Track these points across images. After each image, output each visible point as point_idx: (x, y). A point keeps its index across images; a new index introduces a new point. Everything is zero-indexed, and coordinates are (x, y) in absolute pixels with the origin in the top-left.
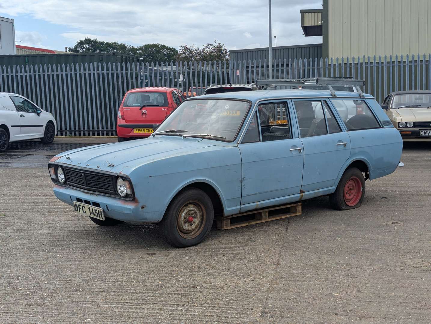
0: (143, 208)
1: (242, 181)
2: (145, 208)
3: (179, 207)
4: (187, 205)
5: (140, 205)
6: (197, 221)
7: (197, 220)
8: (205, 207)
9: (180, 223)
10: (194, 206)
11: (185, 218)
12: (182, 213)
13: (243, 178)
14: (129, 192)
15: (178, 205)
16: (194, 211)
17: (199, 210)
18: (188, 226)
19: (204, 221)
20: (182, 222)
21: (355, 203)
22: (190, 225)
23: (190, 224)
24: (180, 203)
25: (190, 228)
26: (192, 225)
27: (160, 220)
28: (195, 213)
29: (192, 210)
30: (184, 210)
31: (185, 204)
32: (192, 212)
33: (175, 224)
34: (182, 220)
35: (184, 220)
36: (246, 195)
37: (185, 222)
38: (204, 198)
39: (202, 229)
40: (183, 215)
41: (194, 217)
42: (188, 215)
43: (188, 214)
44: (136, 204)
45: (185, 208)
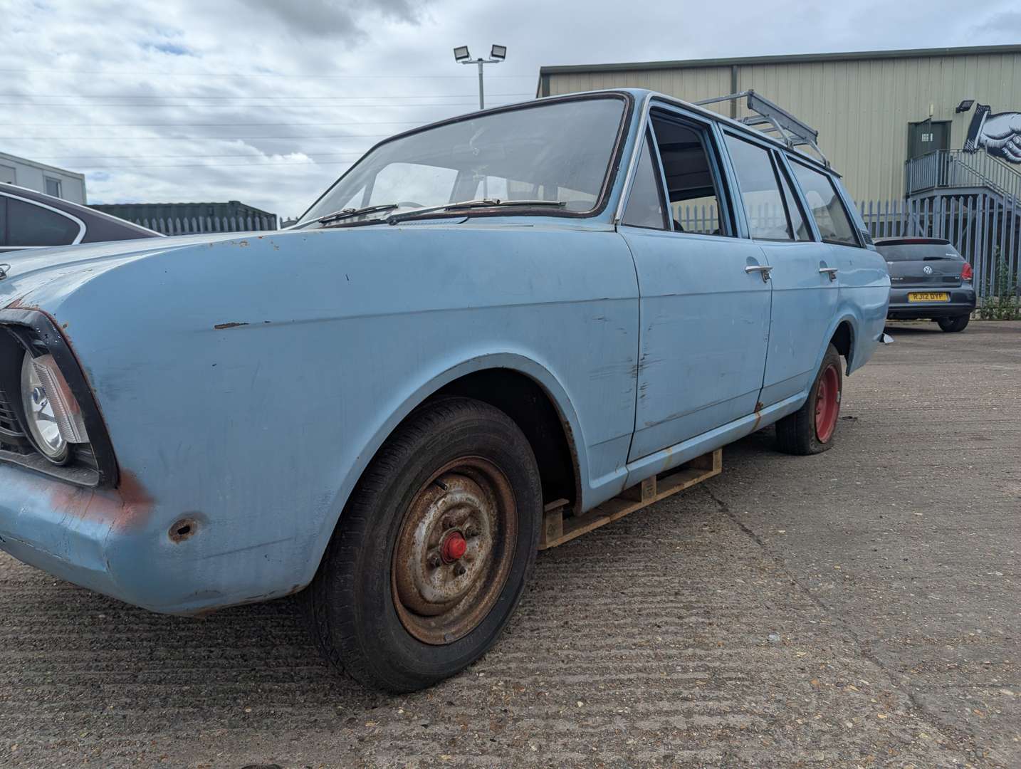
0: (182, 530)
1: (638, 368)
2: (199, 533)
3: (404, 499)
4: (438, 484)
5: (164, 515)
6: (479, 550)
7: (481, 546)
8: (511, 482)
9: (410, 573)
10: (468, 481)
11: (430, 547)
12: (416, 526)
13: (641, 357)
14: (79, 436)
15: (402, 489)
16: (470, 506)
17: (487, 501)
18: (445, 581)
19: (507, 546)
20: (420, 569)
21: (827, 433)
22: (450, 576)
23: (452, 567)
24: (409, 478)
25: (451, 590)
26: (462, 572)
27: (307, 578)
28: (474, 514)
29: (460, 506)
30: (425, 511)
31: (431, 479)
32: (462, 512)
33: (387, 591)
34: (419, 557)
35: (427, 554)
36: (646, 424)
37: (431, 566)
38: (512, 443)
39: (499, 582)
40: (422, 532)
41: (470, 535)
42: (445, 529)
43: (444, 524)
44: (130, 511)
45: (429, 495)
